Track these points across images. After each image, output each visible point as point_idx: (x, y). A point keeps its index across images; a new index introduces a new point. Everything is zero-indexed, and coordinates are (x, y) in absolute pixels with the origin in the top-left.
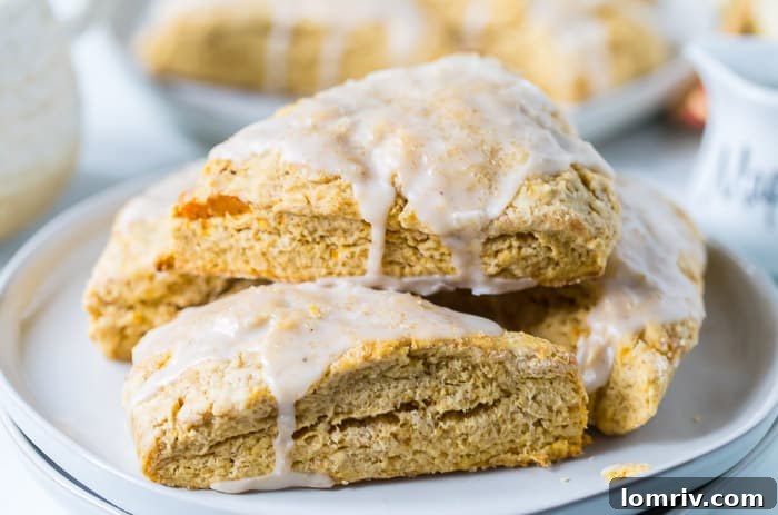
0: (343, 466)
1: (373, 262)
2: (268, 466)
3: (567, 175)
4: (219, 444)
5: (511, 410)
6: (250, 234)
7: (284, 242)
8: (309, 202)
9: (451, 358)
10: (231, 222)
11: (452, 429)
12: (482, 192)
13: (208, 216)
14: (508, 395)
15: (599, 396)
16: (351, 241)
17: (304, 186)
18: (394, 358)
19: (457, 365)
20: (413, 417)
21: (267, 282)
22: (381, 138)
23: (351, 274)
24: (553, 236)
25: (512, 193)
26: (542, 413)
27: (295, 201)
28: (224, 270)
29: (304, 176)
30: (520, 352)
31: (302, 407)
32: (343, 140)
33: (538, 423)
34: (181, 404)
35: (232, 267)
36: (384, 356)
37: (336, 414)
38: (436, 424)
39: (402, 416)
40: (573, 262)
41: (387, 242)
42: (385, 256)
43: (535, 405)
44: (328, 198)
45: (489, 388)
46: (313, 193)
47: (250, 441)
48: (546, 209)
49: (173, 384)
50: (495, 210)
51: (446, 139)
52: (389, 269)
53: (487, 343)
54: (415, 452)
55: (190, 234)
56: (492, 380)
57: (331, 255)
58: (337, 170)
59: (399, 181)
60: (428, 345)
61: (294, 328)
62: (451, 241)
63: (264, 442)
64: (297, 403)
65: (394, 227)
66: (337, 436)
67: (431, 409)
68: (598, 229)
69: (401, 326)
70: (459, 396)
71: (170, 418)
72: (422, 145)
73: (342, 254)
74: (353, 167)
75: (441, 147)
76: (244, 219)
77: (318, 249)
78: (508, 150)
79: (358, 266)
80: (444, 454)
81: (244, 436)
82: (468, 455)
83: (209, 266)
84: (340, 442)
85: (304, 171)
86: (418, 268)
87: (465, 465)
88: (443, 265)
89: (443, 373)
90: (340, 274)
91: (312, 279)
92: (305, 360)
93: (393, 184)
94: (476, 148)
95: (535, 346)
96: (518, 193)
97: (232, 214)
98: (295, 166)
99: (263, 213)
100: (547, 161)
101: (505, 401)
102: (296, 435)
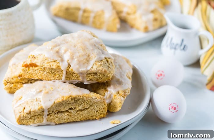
0: (58, 121)
1: (64, 78)
2: (42, 121)
3: (104, 60)
4: (32, 117)
5: (92, 109)
6: (38, 71)
7: (45, 73)
8: (50, 66)
9: (80, 99)
10: (34, 68)
11: (80, 113)
12: (86, 65)
13: (29, 67)
14: (91, 106)
15: (109, 104)
16: (59, 73)
17: (50, 62)
18: (68, 99)
19: (81, 100)
20: (72, 111)
21: (42, 80)
22: (65, 52)
23: (59, 79)
24: (101, 73)
25: (92, 65)
26: (98, 109)
27: (48, 66)
28: (33, 77)
29: (49, 60)
30: (94, 98)
31: (49, 109)
32: (57, 52)
33: (97, 111)
34: (24, 108)
35: (34, 77)
36: (66, 99)
37: (56, 111)
38: (76, 112)
39: (70, 111)
40: (105, 78)
41: (66, 74)
42: (66, 76)
43: (97, 108)
44: (54, 65)
45: (87, 105)
46: (51, 64)
47: (39, 116)
48: (99, 68)
49: (23, 104)
50: (89, 68)
51: (79, 53)
52: (67, 79)
53: (87, 96)
54: (72, 118)
55: (25, 70)
56: (88, 103)
57: (55, 76)
58: (57, 60)
59: (69, 62)
60: (75, 97)
61: (47, 93)
62: (80, 74)
63: (41, 116)
64: (48, 109)
65: (68, 71)
66: (56, 115)
67: (75, 109)
68: (110, 72)
69: (70, 92)
70: (81, 107)
71: (22, 112)
72: (74, 54)
73: (57, 76)
74: (60, 59)
75: (78, 54)
76: (37, 68)
77: (52, 75)
78: (92, 55)
79: (60, 78)
80: (78, 118)
81: (37, 115)
82: (83, 118)
83: (29, 77)
84: (57, 116)
85: (50, 59)
86: (73, 79)
87: (82, 120)
88: (78, 78)
89: (78, 102)
90: (57, 79)
91: (51, 80)
92: (50, 100)
93: (68, 62)
94: (85, 55)
95: (97, 96)
96: (94, 64)
97: (34, 67)
98: (48, 58)
99: (41, 67)
100: (100, 58)
101: (90, 107)
102: (48, 115)
